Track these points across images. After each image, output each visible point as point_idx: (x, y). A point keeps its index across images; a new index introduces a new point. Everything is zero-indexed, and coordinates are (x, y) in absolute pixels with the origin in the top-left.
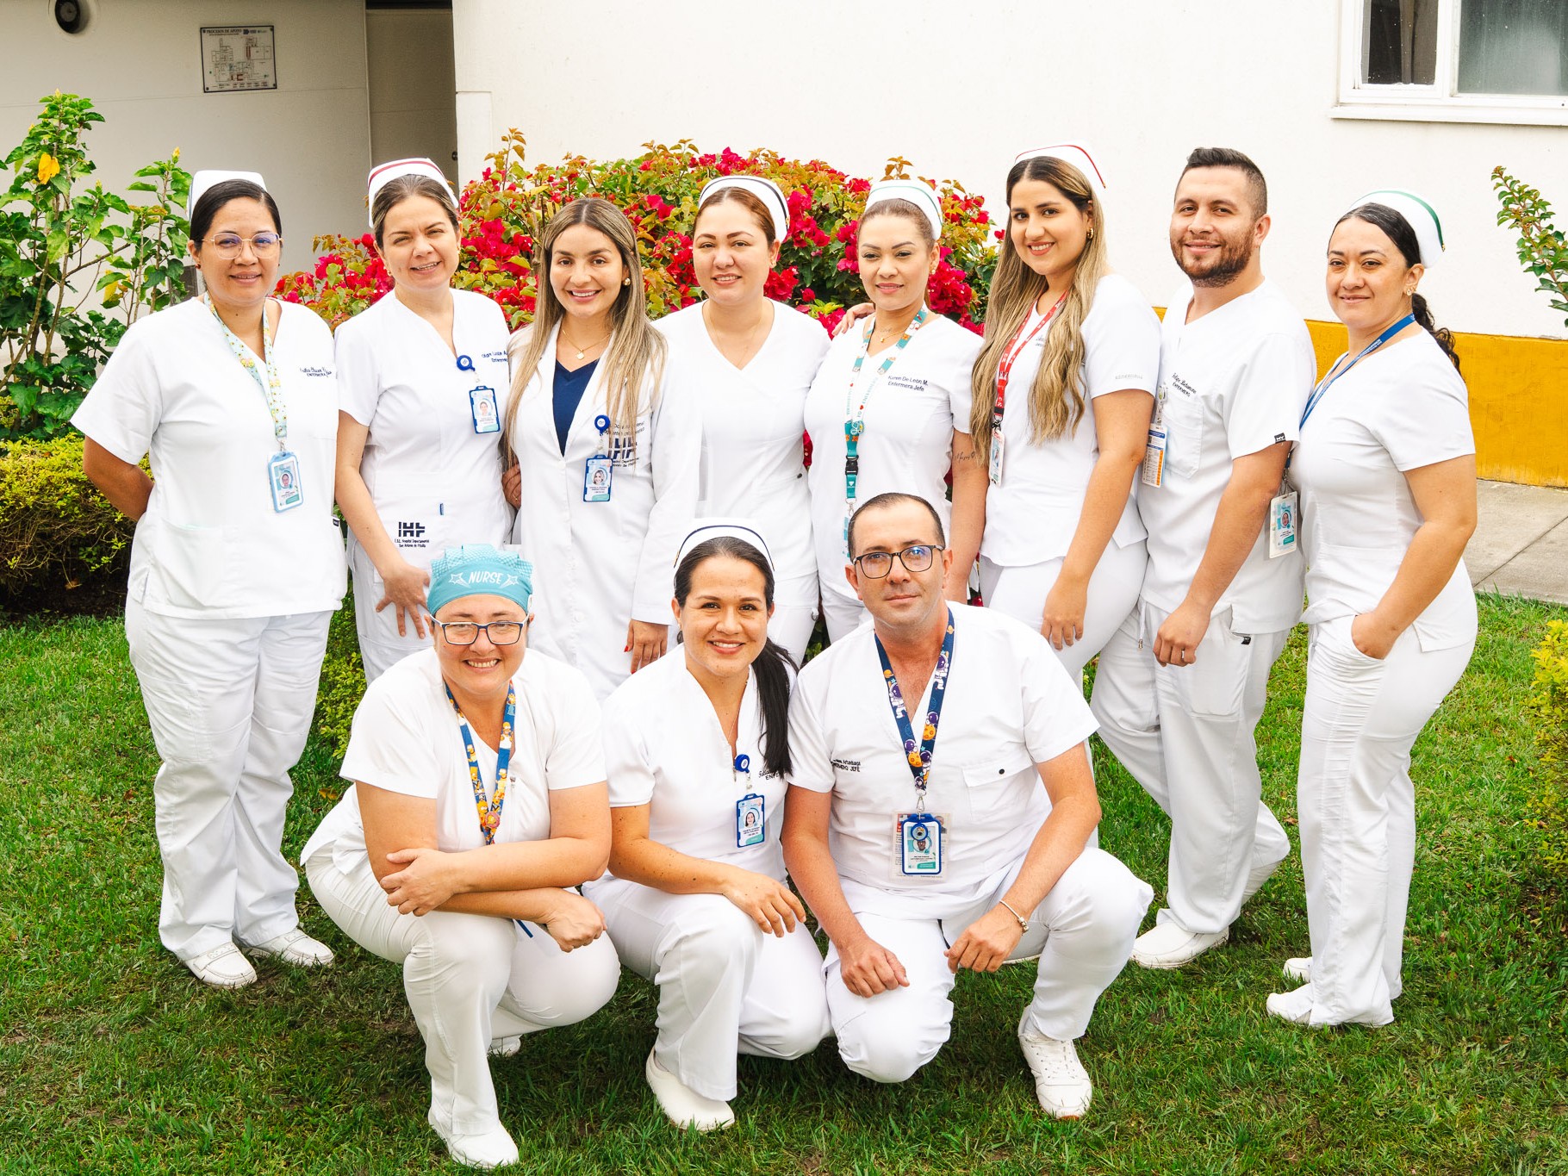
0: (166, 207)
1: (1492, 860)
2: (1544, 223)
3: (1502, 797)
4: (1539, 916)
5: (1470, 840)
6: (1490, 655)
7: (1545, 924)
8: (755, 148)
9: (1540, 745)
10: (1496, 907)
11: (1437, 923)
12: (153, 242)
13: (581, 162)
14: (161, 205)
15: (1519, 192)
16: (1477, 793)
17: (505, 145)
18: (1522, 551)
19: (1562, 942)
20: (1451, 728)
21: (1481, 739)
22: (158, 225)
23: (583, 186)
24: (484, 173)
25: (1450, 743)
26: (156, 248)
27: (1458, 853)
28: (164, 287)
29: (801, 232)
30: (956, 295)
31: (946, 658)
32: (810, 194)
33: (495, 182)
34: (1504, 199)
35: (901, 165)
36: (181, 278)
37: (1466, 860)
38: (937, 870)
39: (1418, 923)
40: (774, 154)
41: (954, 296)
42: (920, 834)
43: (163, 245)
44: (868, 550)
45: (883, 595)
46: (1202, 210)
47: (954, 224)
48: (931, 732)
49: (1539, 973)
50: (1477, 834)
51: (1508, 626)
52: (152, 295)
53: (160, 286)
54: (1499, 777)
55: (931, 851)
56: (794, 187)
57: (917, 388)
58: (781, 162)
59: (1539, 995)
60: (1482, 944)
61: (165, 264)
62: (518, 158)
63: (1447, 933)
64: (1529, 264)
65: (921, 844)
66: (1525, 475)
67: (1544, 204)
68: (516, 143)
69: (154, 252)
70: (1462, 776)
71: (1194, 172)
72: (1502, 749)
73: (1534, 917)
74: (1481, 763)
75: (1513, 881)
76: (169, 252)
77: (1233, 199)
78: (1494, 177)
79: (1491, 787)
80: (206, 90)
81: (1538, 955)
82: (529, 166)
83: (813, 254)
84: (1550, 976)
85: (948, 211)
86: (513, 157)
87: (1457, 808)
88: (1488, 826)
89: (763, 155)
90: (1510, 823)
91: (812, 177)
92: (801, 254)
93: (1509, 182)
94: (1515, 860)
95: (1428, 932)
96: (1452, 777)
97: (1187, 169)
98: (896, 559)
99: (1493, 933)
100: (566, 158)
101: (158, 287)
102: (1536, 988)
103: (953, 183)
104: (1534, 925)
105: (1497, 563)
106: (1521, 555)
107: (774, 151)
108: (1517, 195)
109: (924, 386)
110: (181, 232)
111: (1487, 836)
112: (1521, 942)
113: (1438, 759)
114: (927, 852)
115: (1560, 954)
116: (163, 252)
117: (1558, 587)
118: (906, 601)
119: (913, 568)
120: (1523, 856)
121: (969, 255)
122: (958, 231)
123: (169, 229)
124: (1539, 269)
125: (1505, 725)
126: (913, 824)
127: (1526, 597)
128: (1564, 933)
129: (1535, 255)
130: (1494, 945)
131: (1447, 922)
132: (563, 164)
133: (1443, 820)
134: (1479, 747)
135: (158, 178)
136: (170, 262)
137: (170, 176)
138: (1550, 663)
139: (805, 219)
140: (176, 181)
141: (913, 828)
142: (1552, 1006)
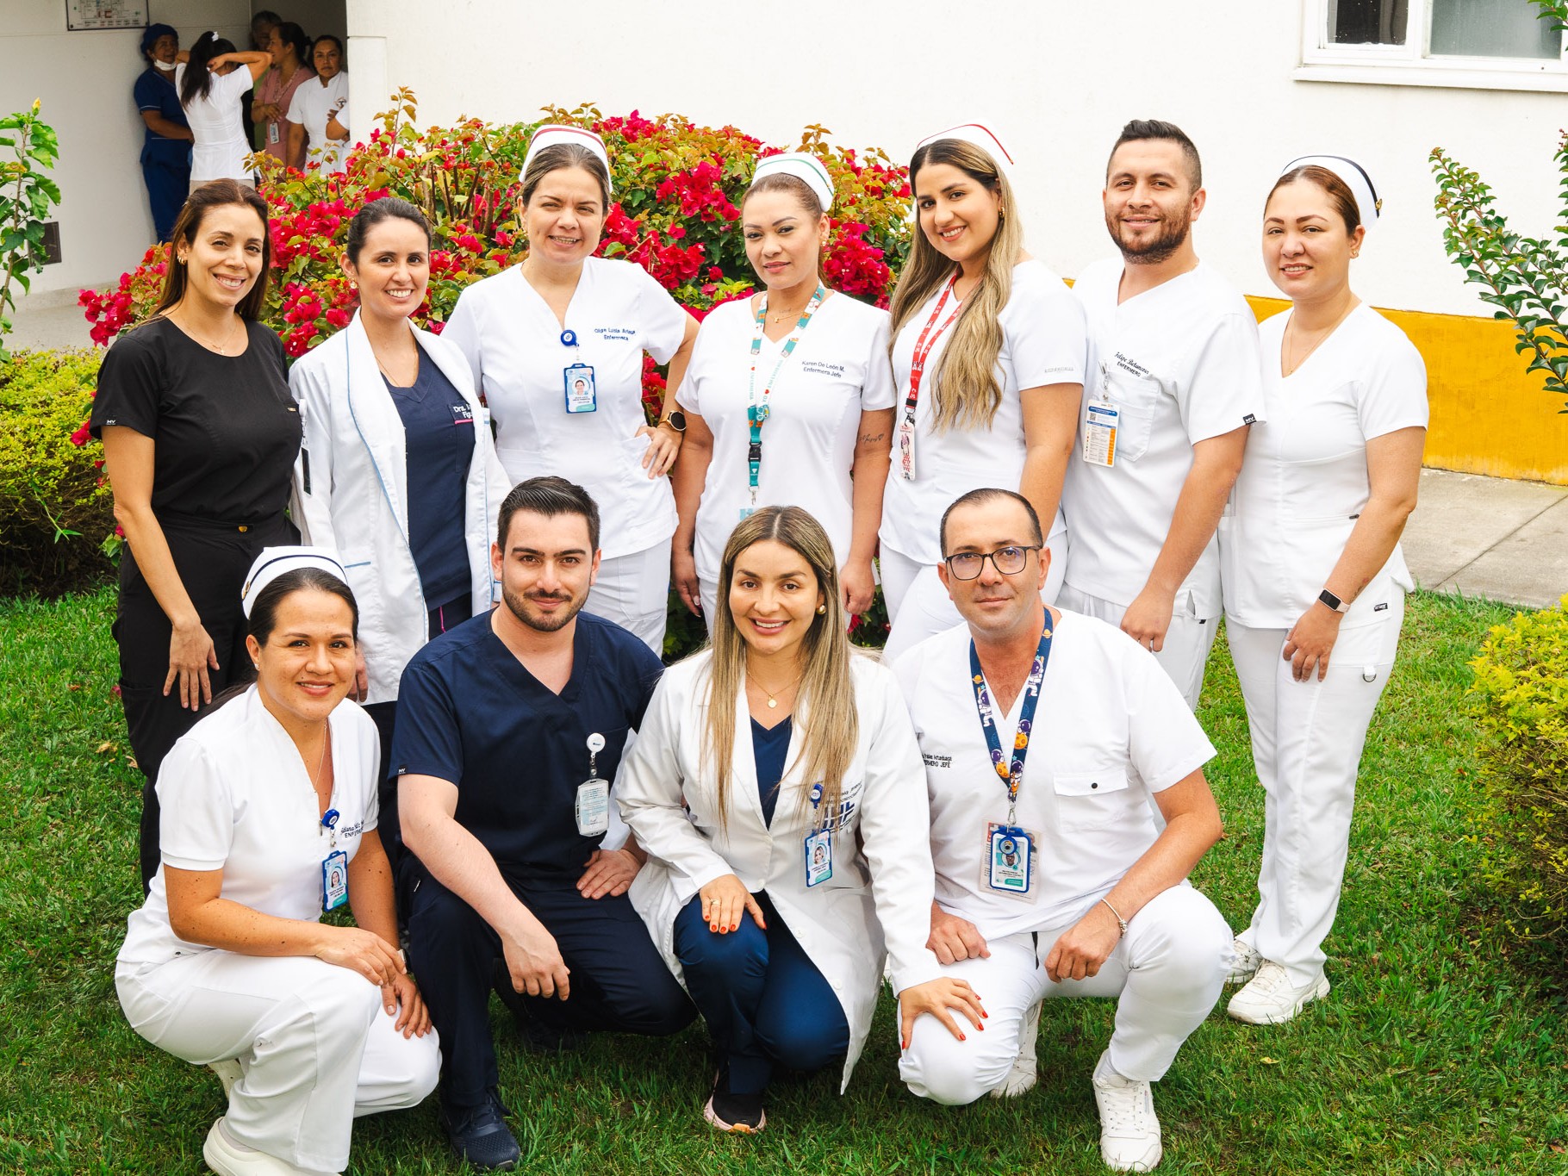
0: (25, 164)
1: (1431, 878)
2: (1485, 208)
3: (1447, 812)
4: (1479, 937)
5: (1410, 857)
6: (1447, 661)
7: (1485, 945)
8: (662, 114)
9: (1480, 757)
10: (1434, 927)
11: (1369, 944)
12: (11, 201)
13: (478, 125)
14: (19, 161)
15: (1458, 175)
16: (1421, 808)
17: (395, 105)
18: (1490, 550)
19: (1502, 964)
20: (1400, 738)
21: (1431, 750)
22: (17, 183)
23: (479, 151)
24: (372, 135)
25: (1397, 754)
26: (14, 208)
27: (1395, 871)
28: (23, 251)
29: (709, 205)
30: (872, 275)
31: (1041, 663)
32: (720, 163)
33: (383, 145)
34: (1442, 182)
35: (819, 134)
36: (43, 241)
37: (1404, 877)
38: (1024, 888)
39: (1349, 944)
40: (683, 119)
41: (870, 276)
42: (1008, 848)
43: (22, 205)
44: (958, 549)
45: (973, 597)
46: (1141, 184)
47: (874, 197)
48: (1023, 741)
49: (1474, 997)
50: (1418, 850)
51: (1469, 630)
52: (9, 259)
53: (18, 250)
54: (1446, 790)
55: (1019, 867)
56: (703, 156)
57: (835, 375)
58: (691, 127)
59: (1473, 1020)
60: (1416, 966)
61: (23, 225)
62: (410, 120)
63: (1380, 954)
64: (1456, 255)
65: (1010, 859)
66: (1498, 468)
67: (1484, 188)
68: (406, 102)
69: (11, 213)
70: (1408, 789)
71: (1130, 146)
72: (1452, 762)
73: (1473, 939)
74: (1429, 776)
75: (1453, 900)
76: (28, 213)
77: (1171, 172)
78: (1431, 159)
79: (1437, 802)
80: (70, 28)
81: (1475, 978)
82: (421, 127)
83: (722, 229)
84: (1486, 1001)
85: (867, 183)
86: (403, 117)
87: (1399, 823)
88: (1429, 841)
89: (672, 119)
90: (1454, 839)
91: (723, 144)
92: (709, 228)
93: (1447, 164)
94: (1457, 878)
95: (1360, 954)
96: (1397, 790)
97: (1119, 143)
98: (988, 560)
99: (1428, 955)
100: (461, 120)
101: (16, 251)
102: (1470, 1013)
103: (877, 151)
104: (1473, 946)
105: (1461, 562)
106: (1488, 554)
107: (683, 115)
108: (1456, 178)
109: (841, 373)
110: (41, 191)
111: (1429, 853)
112: (1458, 964)
113: (1383, 771)
114: (1015, 868)
115: (1499, 977)
116: (21, 213)
117: (1526, 588)
118: (997, 604)
119: (1007, 570)
120: (1465, 874)
121: (892, 231)
122: (877, 205)
123: (28, 187)
124: (1465, 260)
125: (1458, 736)
126: (1002, 836)
127: (1490, 599)
128: (1503, 955)
129: (1463, 245)
130: (1428, 967)
131: (1381, 943)
132: (457, 126)
133: (1383, 836)
134: (1429, 758)
135: (16, 131)
136: (29, 224)
137: (29, 130)
138: (1486, 671)
139: (713, 192)
140: (36, 136)
141: (1002, 840)
142: (1485, 1031)
